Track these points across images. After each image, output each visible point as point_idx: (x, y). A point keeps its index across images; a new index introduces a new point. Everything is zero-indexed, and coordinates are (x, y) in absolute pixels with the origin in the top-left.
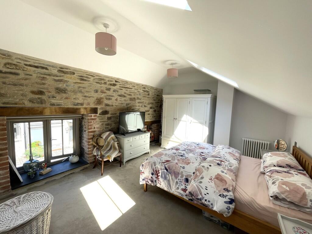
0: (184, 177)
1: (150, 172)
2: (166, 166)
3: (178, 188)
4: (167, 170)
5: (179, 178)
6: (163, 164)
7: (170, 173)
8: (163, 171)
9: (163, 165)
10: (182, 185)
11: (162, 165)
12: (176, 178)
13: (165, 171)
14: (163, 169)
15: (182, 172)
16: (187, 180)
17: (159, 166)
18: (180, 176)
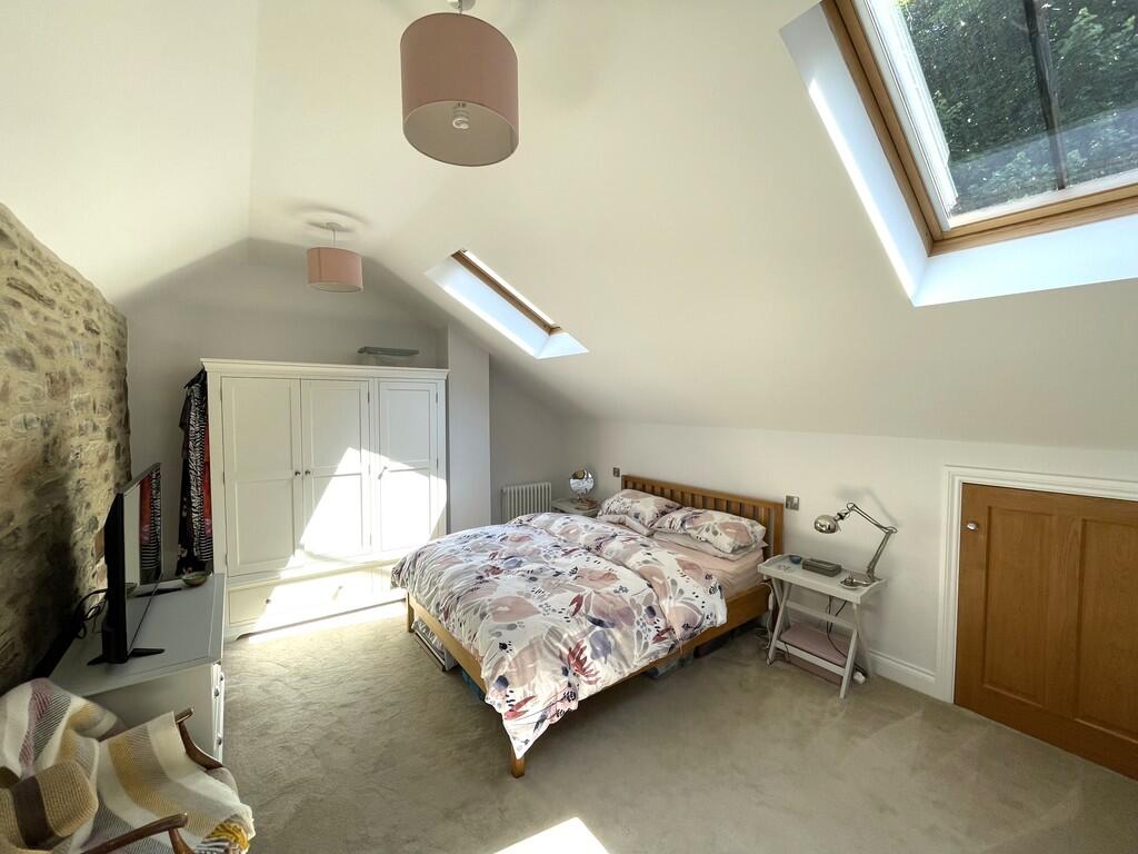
0: (644, 608)
1: (554, 672)
2: (592, 614)
3: (646, 645)
4: (599, 623)
5: (637, 618)
6: (577, 616)
7: (613, 625)
8: (590, 635)
9: (583, 619)
10: (650, 630)
11: (579, 621)
12: (631, 624)
13: (598, 628)
14: (591, 629)
15: (632, 601)
16: (651, 611)
17: (572, 632)
18: (635, 612)
